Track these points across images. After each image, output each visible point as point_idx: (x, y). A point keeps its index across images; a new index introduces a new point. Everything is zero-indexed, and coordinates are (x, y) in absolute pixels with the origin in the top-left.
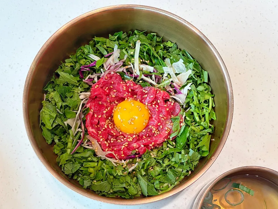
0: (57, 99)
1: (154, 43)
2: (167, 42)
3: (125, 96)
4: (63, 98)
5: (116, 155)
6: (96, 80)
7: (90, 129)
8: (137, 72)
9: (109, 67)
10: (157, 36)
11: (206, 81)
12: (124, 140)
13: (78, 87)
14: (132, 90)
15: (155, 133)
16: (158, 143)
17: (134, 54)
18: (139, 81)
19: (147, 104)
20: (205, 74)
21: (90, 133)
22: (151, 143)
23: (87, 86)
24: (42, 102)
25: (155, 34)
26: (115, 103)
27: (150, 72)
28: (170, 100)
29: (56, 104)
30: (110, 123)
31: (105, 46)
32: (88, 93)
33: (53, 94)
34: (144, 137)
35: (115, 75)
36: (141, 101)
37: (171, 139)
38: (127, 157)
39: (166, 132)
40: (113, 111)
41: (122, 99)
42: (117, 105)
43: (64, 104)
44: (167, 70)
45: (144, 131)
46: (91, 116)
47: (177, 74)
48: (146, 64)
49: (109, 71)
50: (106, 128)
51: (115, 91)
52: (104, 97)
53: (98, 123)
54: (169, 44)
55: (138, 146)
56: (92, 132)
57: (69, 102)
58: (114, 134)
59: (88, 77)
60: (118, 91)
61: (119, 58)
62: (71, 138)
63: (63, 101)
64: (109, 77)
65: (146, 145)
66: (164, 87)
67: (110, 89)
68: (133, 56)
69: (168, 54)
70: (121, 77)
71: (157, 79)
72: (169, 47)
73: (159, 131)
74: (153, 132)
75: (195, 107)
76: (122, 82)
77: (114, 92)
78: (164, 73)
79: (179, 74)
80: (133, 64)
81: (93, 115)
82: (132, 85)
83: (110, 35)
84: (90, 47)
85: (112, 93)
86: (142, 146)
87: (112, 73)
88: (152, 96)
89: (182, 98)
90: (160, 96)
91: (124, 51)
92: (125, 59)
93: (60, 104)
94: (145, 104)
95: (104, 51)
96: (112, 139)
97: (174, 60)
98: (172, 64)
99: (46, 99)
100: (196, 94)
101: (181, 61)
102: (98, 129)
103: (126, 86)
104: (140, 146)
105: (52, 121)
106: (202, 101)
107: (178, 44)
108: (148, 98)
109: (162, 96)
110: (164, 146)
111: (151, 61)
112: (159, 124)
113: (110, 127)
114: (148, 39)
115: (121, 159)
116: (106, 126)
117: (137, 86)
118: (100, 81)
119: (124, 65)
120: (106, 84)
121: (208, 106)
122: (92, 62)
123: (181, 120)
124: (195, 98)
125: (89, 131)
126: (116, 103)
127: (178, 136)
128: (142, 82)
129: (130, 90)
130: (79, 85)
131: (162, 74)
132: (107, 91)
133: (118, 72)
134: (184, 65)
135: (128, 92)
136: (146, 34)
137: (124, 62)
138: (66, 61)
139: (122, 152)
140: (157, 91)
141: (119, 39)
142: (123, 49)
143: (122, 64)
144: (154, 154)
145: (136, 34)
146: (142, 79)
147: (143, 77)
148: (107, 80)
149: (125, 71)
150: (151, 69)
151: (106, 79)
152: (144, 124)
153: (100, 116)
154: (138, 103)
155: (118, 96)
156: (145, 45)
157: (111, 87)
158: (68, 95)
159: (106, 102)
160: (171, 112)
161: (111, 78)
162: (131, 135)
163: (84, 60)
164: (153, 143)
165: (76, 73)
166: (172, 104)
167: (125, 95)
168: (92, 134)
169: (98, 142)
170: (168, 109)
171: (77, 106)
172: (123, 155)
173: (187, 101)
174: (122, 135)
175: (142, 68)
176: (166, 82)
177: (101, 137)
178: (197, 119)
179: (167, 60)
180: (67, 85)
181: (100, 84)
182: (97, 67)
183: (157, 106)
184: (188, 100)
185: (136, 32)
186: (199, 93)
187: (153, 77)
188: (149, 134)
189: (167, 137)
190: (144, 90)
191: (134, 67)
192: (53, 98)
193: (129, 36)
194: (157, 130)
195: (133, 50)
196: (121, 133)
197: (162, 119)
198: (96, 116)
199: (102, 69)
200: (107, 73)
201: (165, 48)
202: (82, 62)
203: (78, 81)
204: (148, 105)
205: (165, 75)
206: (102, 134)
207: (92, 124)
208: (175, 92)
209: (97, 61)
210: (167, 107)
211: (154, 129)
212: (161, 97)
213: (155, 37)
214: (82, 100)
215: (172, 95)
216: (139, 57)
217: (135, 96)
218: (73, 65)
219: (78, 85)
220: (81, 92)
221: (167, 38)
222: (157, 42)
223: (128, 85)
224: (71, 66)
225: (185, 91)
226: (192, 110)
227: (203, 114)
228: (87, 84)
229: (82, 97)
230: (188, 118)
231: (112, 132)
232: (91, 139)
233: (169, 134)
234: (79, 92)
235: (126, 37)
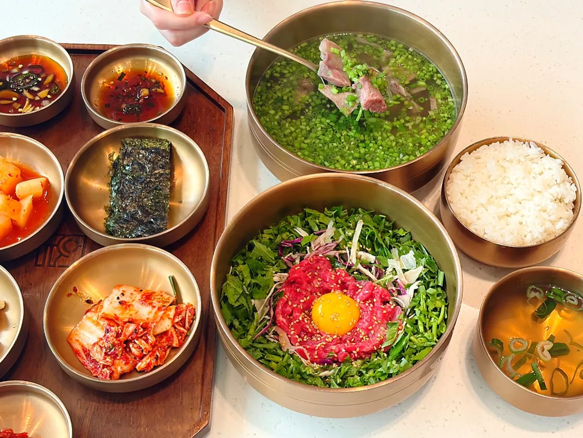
0: (246, 274)
1: (382, 228)
2: (399, 229)
3: (332, 288)
4: (253, 274)
5: (308, 355)
6: (298, 261)
7: (280, 318)
8: (352, 259)
9: (317, 247)
10: (388, 220)
11: (441, 284)
12: (321, 339)
13: (273, 265)
14: (342, 281)
15: (362, 339)
16: (364, 350)
17: (353, 237)
18: (354, 271)
19: (358, 300)
20: (441, 275)
21: (280, 323)
22: (355, 350)
23: (285, 267)
24: (227, 275)
25: (384, 216)
26: (316, 294)
27: (371, 263)
28: (391, 303)
29: (243, 281)
30: (306, 317)
31: (317, 221)
32: (286, 274)
33: (241, 267)
34: (348, 341)
35: (324, 259)
36: (352, 297)
37: (383, 350)
38: (321, 361)
39: (378, 339)
40: (313, 303)
41: (328, 291)
42: (319, 297)
43: (253, 281)
44: (392, 263)
45: (349, 333)
46: (284, 302)
47: (404, 271)
48: (367, 251)
49: (317, 251)
50: (300, 321)
51: (319, 279)
52: (305, 283)
53: (291, 314)
54: (401, 232)
55: (337, 351)
56: (283, 322)
57: (259, 280)
58: (310, 330)
59: (289, 255)
60: (324, 280)
61: (332, 238)
62: (255, 323)
63: (252, 278)
64: (316, 260)
65: (349, 351)
66: (384, 284)
67: (314, 277)
68: (351, 238)
69: (397, 243)
70: (332, 264)
71: (378, 274)
72: (401, 236)
73: (368, 337)
74: (361, 337)
75: (421, 313)
76: (331, 270)
77: (319, 281)
78: (388, 267)
79: (408, 270)
80: (350, 248)
81: (287, 302)
82: (343, 275)
83: (326, 209)
84: (299, 219)
85: (314, 282)
86: (343, 350)
87: (321, 255)
88: (367, 292)
89: (405, 300)
90: (378, 293)
91: (340, 230)
92: (340, 240)
93: (248, 280)
94: (356, 301)
95: (315, 227)
96: (305, 337)
97: (404, 252)
98: (400, 256)
99: (231, 273)
100: (424, 297)
101: (412, 253)
102: (290, 321)
103: (336, 276)
104: (340, 350)
105: (236, 297)
106: (431, 308)
107: (412, 233)
108: (361, 294)
109: (380, 293)
110: (372, 358)
111: (373, 249)
112: (370, 328)
113: (306, 321)
114: (374, 221)
115: (312, 362)
116: (300, 318)
117: (349, 278)
118: (303, 262)
119: (337, 248)
120: (310, 267)
121: (438, 316)
122: (297, 238)
123: (400, 328)
124: (422, 302)
125: (279, 320)
126: (319, 294)
127: (392, 347)
128: (357, 274)
129: (340, 282)
130: (276, 263)
131: (386, 268)
132: (310, 277)
133: (328, 256)
134: (415, 259)
135: (337, 283)
136: (372, 215)
137: (338, 245)
138: (265, 231)
139: (316, 352)
140: (375, 287)
141: (336, 215)
142: (339, 228)
143: (334, 245)
144: (357, 364)
145: (359, 213)
146: (358, 270)
147: (360, 267)
148: (312, 263)
149: (337, 256)
150: (372, 258)
151: (311, 261)
152: (351, 324)
153: (295, 306)
154: (347, 298)
155: (323, 287)
156: (369, 227)
157: (316, 273)
158: (259, 272)
159: (306, 290)
160: (389, 317)
161: (318, 261)
162: (332, 335)
163: (288, 233)
164: (358, 349)
165: (275, 247)
166: (392, 307)
167: (332, 286)
168: (282, 324)
169: (287, 335)
170: (385, 312)
171: (268, 287)
172: (316, 357)
173: (412, 305)
174: (319, 334)
175: (361, 256)
176: (388, 277)
177: (292, 329)
178: (421, 329)
179: (395, 251)
180: (261, 260)
181: (302, 266)
182: (303, 243)
183: (371, 305)
184: (414, 304)
185: (360, 210)
186: (429, 298)
187: (373, 268)
188: (355, 340)
189: (377, 346)
190: (359, 284)
191: (350, 253)
192: (241, 272)
193: (349, 215)
194: (367, 336)
195: (352, 231)
196: (318, 332)
197: (376, 322)
198: (290, 303)
199: (308, 248)
200: (314, 253)
201: (395, 236)
202: (285, 236)
203: (276, 259)
204: (359, 303)
205: (389, 270)
206: (295, 326)
207: (283, 313)
208: (399, 293)
209: (305, 237)
210: (384, 309)
211: (363, 334)
212: (378, 295)
213: (384, 220)
214: (275, 282)
215: (393, 296)
216: (359, 241)
217: (345, 291)
218: (272, 238)
219: (274, 262)
220: (276, 273)
221: (399, 223)
222: (385, 227)
223: (338, 273)
224: (270, 239)
225: (410, 292)
226: (416, 318)
227: (430, 326)
228: (286, 263)
229: (276, 279)
230: (408, 326)
231: (308, 327)
232: (279, 331)
233: (381, 342)
234: (274, 272)
235: (346, 215)
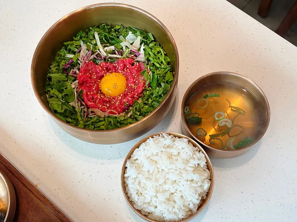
0: (57, 93)
1: (107, 31)
2: (115, 26)
3: (103, 74)
4: (61, 91)
5: (115, 111)
6: (77, 72)
7: (89, 103)
8: (104, 54)
9: (83, 58)
11: (153, 39)
12: (116, 100)
13: (67, 81)
14: (105, 68)
15: (134, 87)
16: (139, 92)
17: (96, 43)
18: (108, 60)
19: (120, 71)
20: (150, 35)
21: (91, 106)
22: (135, 95)
23: (73, 78)
24: (47, 100)
25: (105, 24)
26: (98, 82)
27: (113, 51)
28: (135, 63)
29: (58, 98)
30: (101, 95)
31: (74, 46)
32: (77, 81)
33: (52, 92)
34: (129, 93)
35: (90, 62)
36: (116, 72)
37: (147, 87)
38: (124, 110)
39: (142, 83)
40: (100, 86)
41: (102, 77)
42: (100, 82)
43: (63, 94)
44: (123, 44)
45: (127, 89)
46: (86, 95)
47: (131, 44)
48: (108, 46)
49: (84, 61)
50: (100, 99)
51: (94, 74)
52: (89, 79)
53: (93, 99)
54: (117, 27)
55: (127, 101)
56: (92, 104)
57: (65, 92)
58: (107, 100)
59: (71, 71)
60: (97, 73)
61: (87, 49)
62: (79, 114)
63: (61, 93)
64: (86, 65)
65: (133, 97)
66: (127, 56)
67: (91, 74)
68: (96, 45)
69: (119, 33)
70: (95, 63)
71: (120, 54)
72: (119, 29)
73: (136, 85)
74: (133, 87)
75: (153, 58)
76: (96, 66)
77: (94, 75)
78: (123, 48)
79: (133, 43)
80: (99, 50)
82: (104, 64)
83: (74, 38)
84: (65, 50)
85: (93, 76)
86: (130, 99)
87: (87, 62)
88: (121, 65)
89: (142, 57)
90: (127, 62)
91: (88, 43)
92: (92, 48)
93: (60, 96)
94: (119, 72)
95: (74, 49)
96: (107, 104)
97: (126, 35)
98: (125, 39)
99: (49, 97)
100: (150, 50)
101: (130, 33)
102: (95, 102)
103: (101, 67)
104: (128, 100)
105: (60, 107)
106: (156, 53)
107: (123, 24)
108: (119, 68)
109: (128, 62)
110: (145, 94)
111: (110, 43)
112: (135, 80)
113: (103, 97)
114: (101, 30)
115: (119, 114)
116: (99, 97)
117: (108, 64)
118: (81, 70)
119: (93, 53)
120: (86, 71)
121: (162, 54)
122: (69, 60)
123: (148, 71)
124: (151, 53)
125: (89, 105)
126: (99, 81)
127: (151, 83)
128: (111, 60)
129: (105, 69)
130: (68, 79)
131: (122, 49)
132: (89, 75)
133: (91, 60)
134: (133, 35)
135: (104, 70)
136: (98, 27)
138: (51, 67)
139: (118, 108)
140: (123, 60)
141: (81, 38)
142: (87, 43)
143: (91, 52)
144: (140, 101)
145: (92, 30)
146: (110, 58)
147: (110, 55)
148: (85, 68)
149: (95, 57)
150: (112, 48)
151: (84, 67)
152: (125, 84)
153: (92, 93)
154: (114, 74)
155: (98, 76)
156: (101, 33)
157: (91, 72)
158: (63, 88)
159: (92, 83)
160: (140, 70)
161: (87, 65)
162: (120, 95)
163: (64, 61)
164: (136, 94)
165: (62, 71)
166: (138, 65)
167: (103, 73)
168: (92, 105)
169: (98, 109)
170: (136, 69)
171: (73, 93)
172: (120, 110)
173: (146, 58)
175: (106, 50)
176: (126, 52)
177: (99, 104)
178: (158, 65)
179: (121, 37)
180: (59, 82)
181: (82, 72)
182: (75, 61)
183: (128, 70)
184: (147, 56)
185: (91, 28)
186: (152, 49)
187: (116, 52)
188: (131, 91)
189: (143, 86)
190: (115, 64)
191: (100, 52)
192: (54, 94)
193: (87, 34)
194: (135, 85)
195: (95, 40)
196: (112, 98)
197: (135, 76)
198: (89, 93)
199: (78, 61)
200: (83, 63)
201: (115, 31)
202: (63, 63)
203: (66, 77)
204: (121, 72)
205: (124, 48)
206: (99, 103)
207: (89, 100)
208: (136, 56)
209: (73, 57)
210: (135, 68)
211: (133, 85)
212: (128, 63)
213: (106, 26)
214: (74, 88)
215: (135, 59)
216: (101, 43)
217: (110, 71)
218: (57, 68)
219: (66, 79)
220: (71, 83)
221: (114, 23)
222: (109, 29)
223: (102, 65)
224: (56, 69)
225: (142, 51)
226: (152, 62)
227: (160, 62)
228: (73, 76)
229: (73, 86)
230: (151, 68)
231: (105, 99)
232: (93, 110)
233: (144, 84)
234: (70, 84)
235: (85, 35)
